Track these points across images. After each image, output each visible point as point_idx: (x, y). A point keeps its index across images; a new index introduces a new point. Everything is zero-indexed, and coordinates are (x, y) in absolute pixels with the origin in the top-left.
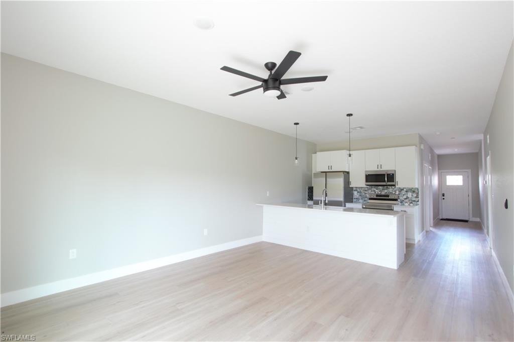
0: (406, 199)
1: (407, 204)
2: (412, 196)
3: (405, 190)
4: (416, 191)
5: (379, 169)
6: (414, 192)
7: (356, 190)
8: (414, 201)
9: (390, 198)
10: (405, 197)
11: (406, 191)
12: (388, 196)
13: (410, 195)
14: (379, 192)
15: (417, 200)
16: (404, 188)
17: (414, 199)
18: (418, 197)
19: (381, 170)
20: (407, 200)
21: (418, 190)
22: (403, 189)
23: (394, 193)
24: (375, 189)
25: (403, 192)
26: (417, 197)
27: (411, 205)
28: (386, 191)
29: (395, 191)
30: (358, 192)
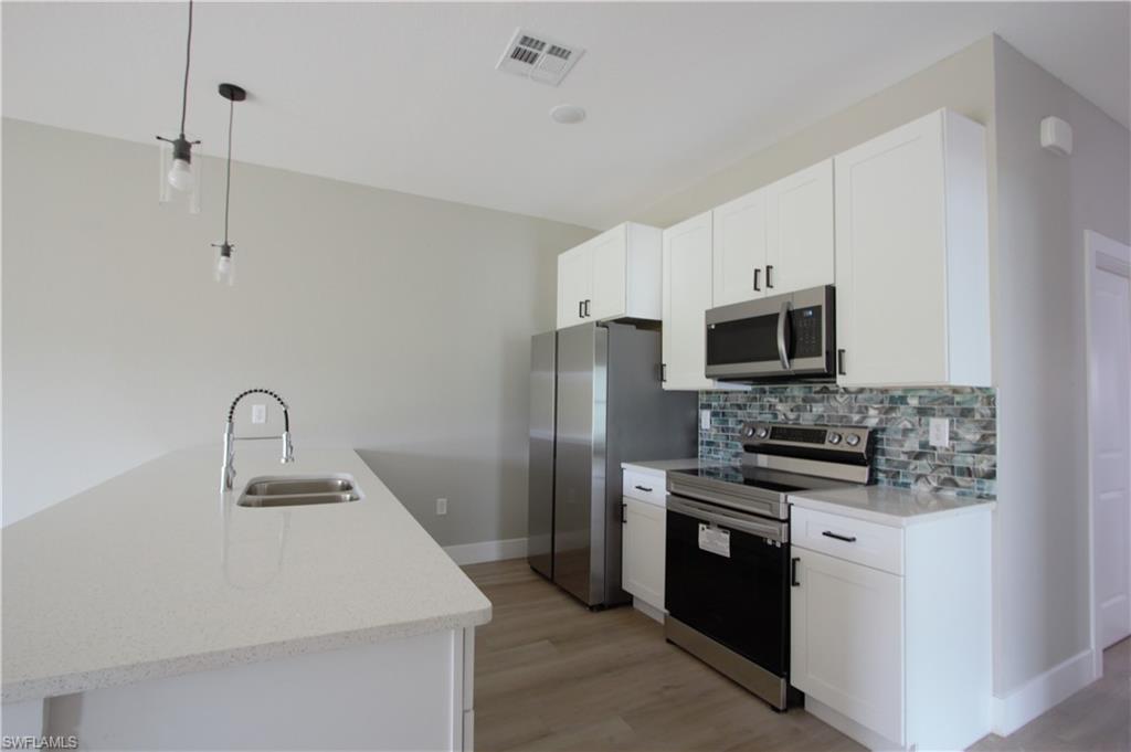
0: (918, 456)
1: (921, 489)
2: (954, 437)
3: (914, 402)
4: (981, 409)
5: (765, 293)
6: (966, 413)
7: (708, 406)
8: (968, 472)
9: (827, 446)
10: (912, 444)
11: (922, 412)
12: (819, 436)
13: (939, 432)
14: (792, 416)
15: (984, 467)
16: (908, 390)
17: (969, 460)
18: (992, 451)
19: (771, 293)
20: (923, 465)
21: (990, 400)
22: (903, 400)
23: (856, 417)
24: (774, 400)
25: (903, 418)
26: (985, 447)
27: (950, 493)
28: (818, 409)
29: (863, 411)
30: (714, 414)
